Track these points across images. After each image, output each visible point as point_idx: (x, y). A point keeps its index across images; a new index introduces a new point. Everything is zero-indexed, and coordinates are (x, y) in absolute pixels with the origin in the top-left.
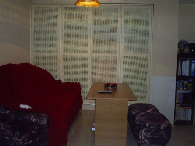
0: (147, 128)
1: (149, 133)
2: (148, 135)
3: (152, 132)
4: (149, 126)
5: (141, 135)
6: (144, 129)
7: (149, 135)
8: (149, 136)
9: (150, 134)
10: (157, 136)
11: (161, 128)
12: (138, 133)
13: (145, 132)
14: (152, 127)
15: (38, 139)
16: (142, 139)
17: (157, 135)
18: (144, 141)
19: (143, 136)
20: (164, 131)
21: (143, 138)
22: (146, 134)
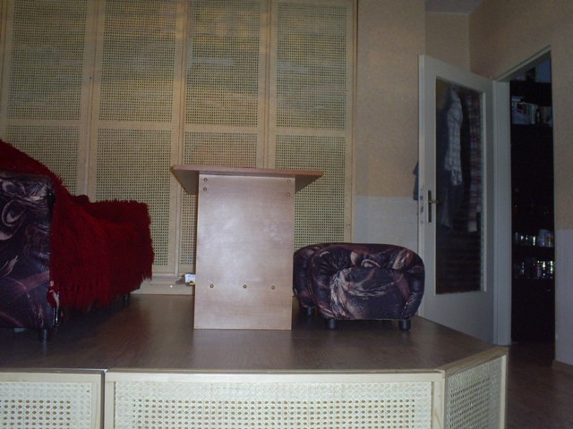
0: (353, 266)
1: (359, 285)
2: (356, 289)
3: (368, 278)
4: (359, 261)
5: (336, 289)
6: (344, 270)
7: (361, 289)
8: (362, 292)
9: (364, 287)
10: (382, 293)
11: (395, 267)
12: (327, 282)
13: (347, 279)
14: (366, 265)
15: (14, 262)
16: (340, 304)
17: (384, 287)
18: (345, 309)
19: (342, 293)
20: (402, 275)
21: (343, 299)
22: (350, 288)
